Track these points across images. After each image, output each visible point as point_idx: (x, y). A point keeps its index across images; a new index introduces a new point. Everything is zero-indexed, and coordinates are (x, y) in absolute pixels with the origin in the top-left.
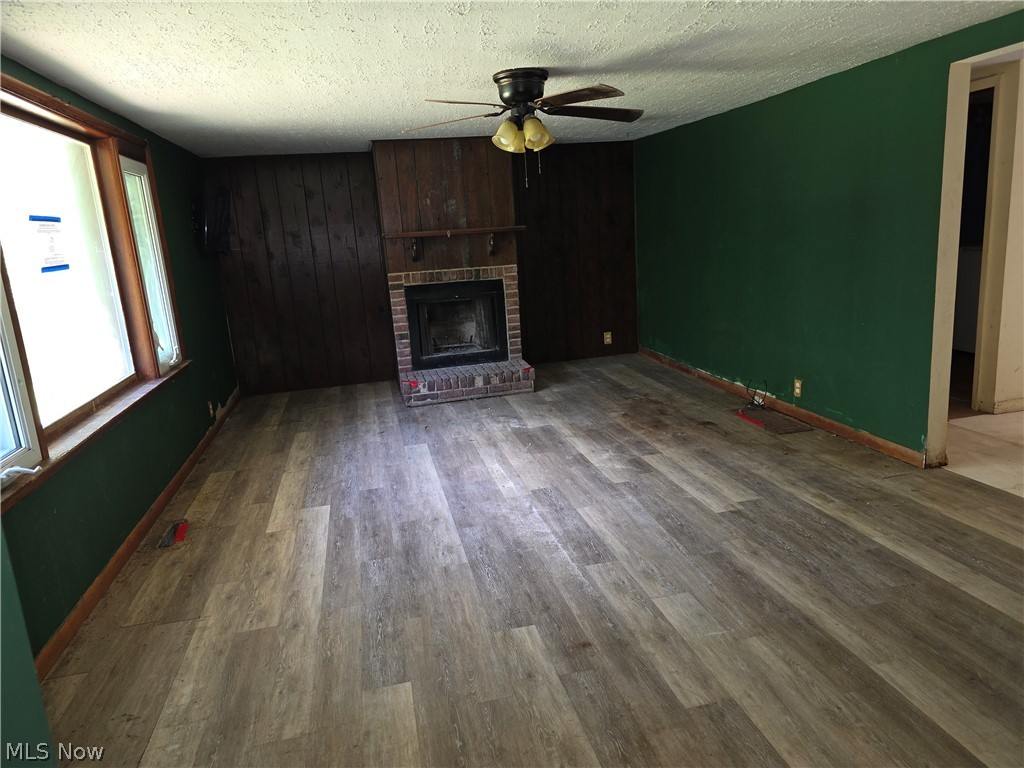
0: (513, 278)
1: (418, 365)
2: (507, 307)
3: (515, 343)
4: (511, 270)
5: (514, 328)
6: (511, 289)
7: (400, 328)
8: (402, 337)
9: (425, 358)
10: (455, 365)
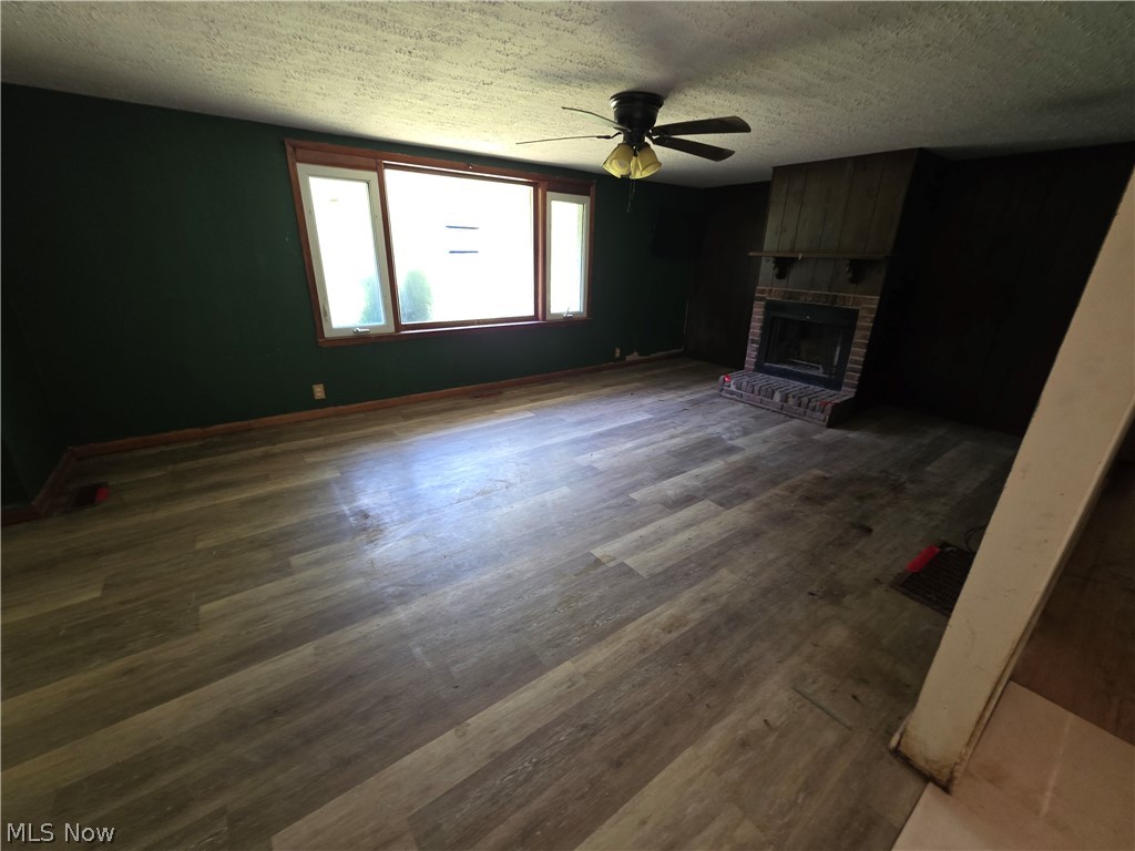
0: (870, 310)
1: (759, 368)
2: (856, 340)
3: (852, 377)
4: (873, 302)
5: (855, 362)
6: (865, 323)
7: (754, 334)
8: (753, 341)
9: (766, 364)
10: (789, 378)
